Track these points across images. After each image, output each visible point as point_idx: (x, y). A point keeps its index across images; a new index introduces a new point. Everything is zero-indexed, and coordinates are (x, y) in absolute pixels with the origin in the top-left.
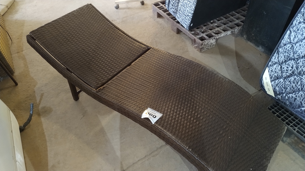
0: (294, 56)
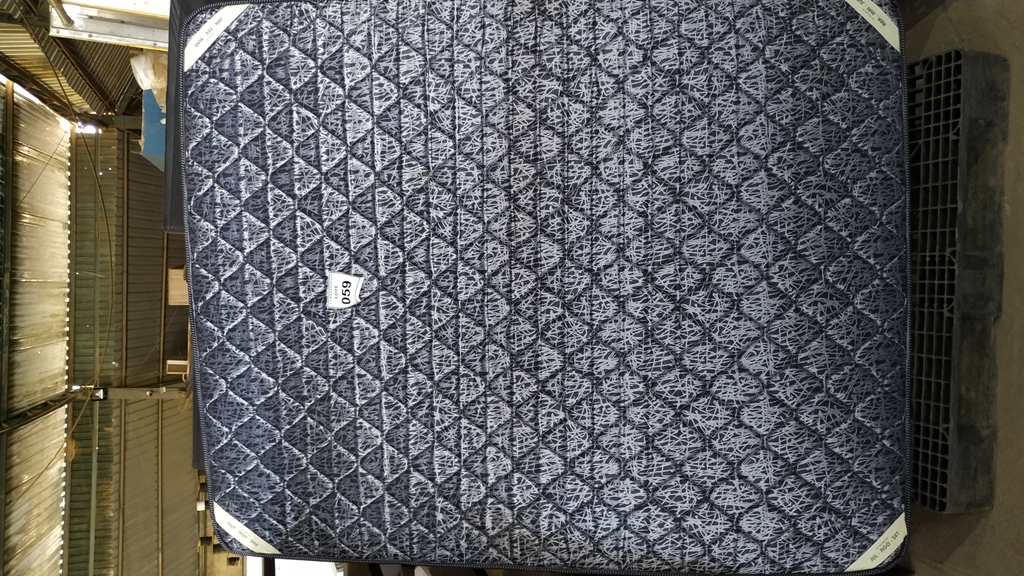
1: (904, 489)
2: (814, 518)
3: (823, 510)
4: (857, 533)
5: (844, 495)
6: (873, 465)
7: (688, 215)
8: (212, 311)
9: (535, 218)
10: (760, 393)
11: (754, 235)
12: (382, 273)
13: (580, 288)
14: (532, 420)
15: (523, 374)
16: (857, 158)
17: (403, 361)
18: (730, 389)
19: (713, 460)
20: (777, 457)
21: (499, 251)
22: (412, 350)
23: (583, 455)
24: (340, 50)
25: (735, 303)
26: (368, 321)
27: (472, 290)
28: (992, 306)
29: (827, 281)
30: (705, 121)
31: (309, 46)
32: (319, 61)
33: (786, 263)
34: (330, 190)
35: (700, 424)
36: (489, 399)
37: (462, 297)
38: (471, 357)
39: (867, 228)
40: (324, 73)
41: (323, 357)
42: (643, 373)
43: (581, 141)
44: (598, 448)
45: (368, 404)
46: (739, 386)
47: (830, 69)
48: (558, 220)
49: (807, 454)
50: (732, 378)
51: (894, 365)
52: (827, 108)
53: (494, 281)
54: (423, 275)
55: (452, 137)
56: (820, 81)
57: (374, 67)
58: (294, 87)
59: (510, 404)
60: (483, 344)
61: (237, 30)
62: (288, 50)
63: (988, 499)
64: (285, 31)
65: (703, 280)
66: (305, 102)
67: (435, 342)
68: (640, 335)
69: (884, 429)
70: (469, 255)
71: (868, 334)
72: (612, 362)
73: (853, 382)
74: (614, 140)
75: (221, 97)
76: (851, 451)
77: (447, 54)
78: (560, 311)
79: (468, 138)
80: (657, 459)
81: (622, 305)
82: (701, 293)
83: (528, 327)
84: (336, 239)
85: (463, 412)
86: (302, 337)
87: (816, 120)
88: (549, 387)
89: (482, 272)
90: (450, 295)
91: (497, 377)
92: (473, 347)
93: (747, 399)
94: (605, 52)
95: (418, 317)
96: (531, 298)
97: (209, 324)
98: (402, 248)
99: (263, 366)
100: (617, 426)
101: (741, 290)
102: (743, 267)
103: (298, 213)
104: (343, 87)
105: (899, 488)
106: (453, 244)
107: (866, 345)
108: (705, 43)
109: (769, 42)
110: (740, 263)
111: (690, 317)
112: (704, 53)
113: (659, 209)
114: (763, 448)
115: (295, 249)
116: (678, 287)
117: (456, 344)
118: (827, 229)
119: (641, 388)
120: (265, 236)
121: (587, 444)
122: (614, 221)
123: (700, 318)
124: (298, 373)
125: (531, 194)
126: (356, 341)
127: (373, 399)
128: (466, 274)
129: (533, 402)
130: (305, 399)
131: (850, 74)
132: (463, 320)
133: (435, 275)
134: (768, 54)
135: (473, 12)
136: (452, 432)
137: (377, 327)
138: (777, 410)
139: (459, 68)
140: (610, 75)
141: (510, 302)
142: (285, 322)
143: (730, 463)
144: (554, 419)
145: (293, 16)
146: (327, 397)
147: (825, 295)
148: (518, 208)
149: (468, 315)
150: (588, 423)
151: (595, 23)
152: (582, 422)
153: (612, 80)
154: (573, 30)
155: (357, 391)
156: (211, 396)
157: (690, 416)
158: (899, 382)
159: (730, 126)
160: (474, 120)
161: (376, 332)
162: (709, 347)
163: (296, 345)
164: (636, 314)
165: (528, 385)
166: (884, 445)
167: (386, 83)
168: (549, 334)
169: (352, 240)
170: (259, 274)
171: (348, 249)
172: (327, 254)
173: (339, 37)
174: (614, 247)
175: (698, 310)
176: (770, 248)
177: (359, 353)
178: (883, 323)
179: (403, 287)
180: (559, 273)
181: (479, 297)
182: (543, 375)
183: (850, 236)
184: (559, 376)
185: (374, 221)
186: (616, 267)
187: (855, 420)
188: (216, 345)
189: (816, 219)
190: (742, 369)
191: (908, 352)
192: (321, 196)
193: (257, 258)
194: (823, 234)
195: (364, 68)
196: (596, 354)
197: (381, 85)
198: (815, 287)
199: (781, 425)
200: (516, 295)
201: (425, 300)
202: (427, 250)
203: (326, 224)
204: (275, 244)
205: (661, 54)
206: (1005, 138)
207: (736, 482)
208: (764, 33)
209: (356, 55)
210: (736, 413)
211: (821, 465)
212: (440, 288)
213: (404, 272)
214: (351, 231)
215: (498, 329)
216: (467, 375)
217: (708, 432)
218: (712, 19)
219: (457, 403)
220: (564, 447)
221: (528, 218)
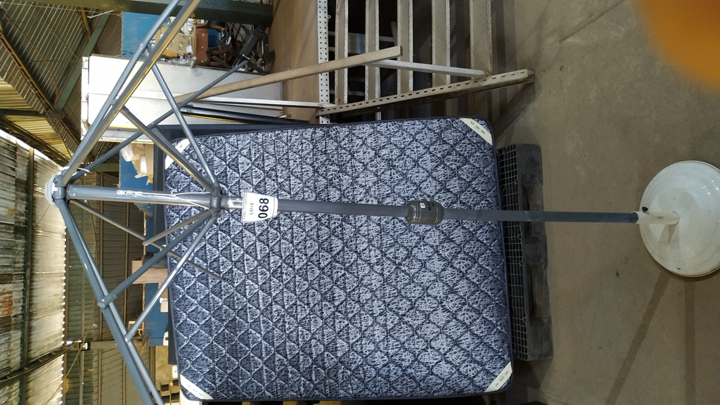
0: (455, 373)
1: (509, 350)
2: (467, 366)
3: (471, 362)
4: (488, 373)
5: (480, 354)
6: (493, 339)
7: (400, 224)
8: (179, 280)
9: (329, 228)
10: (438, 307)
11: (430, 232)
12: (259, 258)
13: (352, 260)
14: (332, 325)
15: (327, 303)
16: (475, 195)
17: (270, 300)
18: (423, 305)
19: (418, 340)
20: (448, 337)
21: (313, 245)
22: (274, 294)
23: (357, 341)
24: (237, 157)
25: (423, 264)
26: (253, 281)
27: (301, 264)
28: (542, 260)
29: (465, 252)
30: (404, 181)
31: (223, 156)
32: (228, 162)
33: (445, 245)
34: (234, 220)
35: (411, 323)
36: (312, 316)
37: (297, 267)
38: (302, 296)
39: (481, 227)
40: (230, 167)
41: (232, 300)
42: (383, 300)
43: (348, 192)
44: (364, 337)
45: (254, 322)
46: (427, 303)
47: (460, 155)
48: (340, 229)
49: (462, 335)
50: (424, 300)
51: (499, 291)
52: (460, 173)
53: (312, 259)
54: (278, 258)
55: (290, 193)
56: (456, 161)
57: (253, 164)
58: (216, 174)
59: (322, 318)
60: (308, 289)
61: (189, 150)
62: (213, 158)
63: (550, 352)
64: (211, 149)
65: (408, 254)
66: (222, 181)
67: (285, 290)
68: (381, 281)
69: (497, 321)
70: (300, 247)
71: (486, 276)
72: (369, 295)
73: (480, 299)
74: (364, 191)
75: (183, 180)
76: (482, 332)
77: (286, 157)
78: (343, 272)
79: (297, 194)
80: (392, 341)
81: (372, 267)
82: (407, 260)
83: (329, 280)
84: (237, 243)
85: (299, 323)
86: (222, 291)
87: (455, 178)
88: (340, 309)
89: (306, 255)
90: (291, 267)
91: (315, 305)
92: (303, 291)
93: (432, 309)
94: (357, 152)
95: (276, 278)
96: (329, 266)
97: (178, 286)
98: (268, 245)
99: (204, 305)
100: (372, 326)
101: (425, 258)
102: (425, 247)
103: (219, 232)
104: (239, 173)
105: (506, 350)
106: (292, 242)
107: (485, 281)
108: (403, 146)
109: (432, 145)
110: (424, 245)
111: (403, 272)
112: (403, 150)
113: (386, 222)
114: (441, 333)
115: (218, 249)
116: (396, 258)
117: (295, 290)
118: (463, 228)
119: (383, 307)
120: (204, 243)
121: (359, 336)
122: (366, 228)
123: (407, 272)
124: (220, 308)
125: (327, 217)
126: (248, 291)
127: (256, 319)
128: (298, 256)
129: (332, 316)
130: (224, 320)
131: (469, 157)
132: (298, 278)
133: (284, 258)
134: (431, 150)
135: (297, 137)
136: (294, 333)
137: (257, 284)
138: (446, 314)
139: (291, 162)
140: (360, 162)
141: (319, 269)
142: (214, 283)
143: (426, 341)
144: (343, 325)
145: (215, 143)
146: (234, 319)
147: (464, 259)
148: (321, 224)
149: (300, 276)
150: (359, 325)
151: (352, 140)
152: (356, 325)
153: (361, 165)
154: (343, 143)
155: (249, 315)
156: (179, 321)
157: (406, 319)
158: (503, 298)
159: (415, 183)
160: (299, 185)
161: (257, 286)
162: (413, 285)
163: (219, 294)
164: (378, 272)
165: (329, 308)
166: (497, 329)
167: (258, 170)
168: (338, 283)
169: (244, 243)
170: (201, 261)
171: (242, 247)
172: (233, 250)
173: (236, 151)
174: (367, 240)
175: (406, 268)
176: (437, 238)
177: (249, 297)
178: (493, 270)
179: (269, 264)
180: (342, 253)
181: (305, 267)
182: (337, 303)
183: (474, 231)
184: (344, 303)
185: (255, 234)
186: (368, 250)
187: (483, 318)
188: (181, 296)
189: (457, 224)
190: (428, 296)
191: (506, 284)
192: (230, 223)
193: (200, 254)
194: (461, 230)
195: (248, 164)
196: (361, 292)
197: (256, 172)
198: (459, 255)
199: (448, 322)
200: (322, 265)
201: (279, 269)
202: (280, 246)
203: (232, 236)
204: (209, 247)
205: (384, 152)
206: (541, 182)
207: (429, 350)
208: (429, 140)
209: (245, 158)
210: (427, 317)
211: (468, 340)
212: (286, 264)
213: (269, 257)
214: (244, 239)
215: (315, 282)
216: (300, 305)
217: (415, 327)
218: (405, 136)
219: (296, 319)
220: (348, 338)
221: (326, 228)
